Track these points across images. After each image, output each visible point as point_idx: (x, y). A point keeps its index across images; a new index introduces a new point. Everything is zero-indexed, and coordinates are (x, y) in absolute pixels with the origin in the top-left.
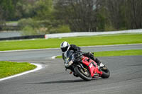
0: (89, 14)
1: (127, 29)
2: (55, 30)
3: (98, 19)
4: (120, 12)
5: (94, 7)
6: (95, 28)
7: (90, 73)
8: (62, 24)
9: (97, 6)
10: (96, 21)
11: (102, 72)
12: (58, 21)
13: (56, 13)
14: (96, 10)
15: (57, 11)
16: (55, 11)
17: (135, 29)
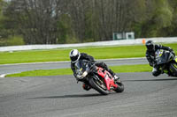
0: (48, 22)
1: (94, 41)
2: (4, 42)
3: (58, 29)
4: (85, 20)
5: (54, 13)
6: (55, 39)
7: (106, 86)
8: (13, 34)
9: (57, 12)
11: (117, 85)
12: (9, 31)
13: (6, 21)
14: (56, 18)
15: (8, 18)
16: (5, 18)
17: (104, 40)
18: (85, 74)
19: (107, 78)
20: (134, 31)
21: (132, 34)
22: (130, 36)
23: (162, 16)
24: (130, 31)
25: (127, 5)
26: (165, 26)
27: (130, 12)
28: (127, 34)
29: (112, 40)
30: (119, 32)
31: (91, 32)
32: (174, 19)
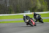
3: (9, 10)
4: (17, 7)
7: (33, 24)
10: (8, 10)
14: (9, 7)
18: (28, 21)
19: (33, 22)
20: (30, 10)
21: (30, 11)
22: (29, 12)
23: (38, 6)
24: (29, 10)
25: (28, 3)
26: (39, 9)
27: (29, 5)
28: (28, 11)
29: (24, 13)
30: (26, 11)
31: (18, 11)
32: (41, 7)
